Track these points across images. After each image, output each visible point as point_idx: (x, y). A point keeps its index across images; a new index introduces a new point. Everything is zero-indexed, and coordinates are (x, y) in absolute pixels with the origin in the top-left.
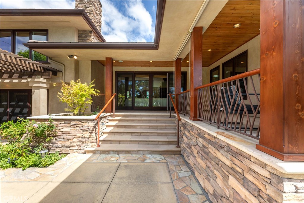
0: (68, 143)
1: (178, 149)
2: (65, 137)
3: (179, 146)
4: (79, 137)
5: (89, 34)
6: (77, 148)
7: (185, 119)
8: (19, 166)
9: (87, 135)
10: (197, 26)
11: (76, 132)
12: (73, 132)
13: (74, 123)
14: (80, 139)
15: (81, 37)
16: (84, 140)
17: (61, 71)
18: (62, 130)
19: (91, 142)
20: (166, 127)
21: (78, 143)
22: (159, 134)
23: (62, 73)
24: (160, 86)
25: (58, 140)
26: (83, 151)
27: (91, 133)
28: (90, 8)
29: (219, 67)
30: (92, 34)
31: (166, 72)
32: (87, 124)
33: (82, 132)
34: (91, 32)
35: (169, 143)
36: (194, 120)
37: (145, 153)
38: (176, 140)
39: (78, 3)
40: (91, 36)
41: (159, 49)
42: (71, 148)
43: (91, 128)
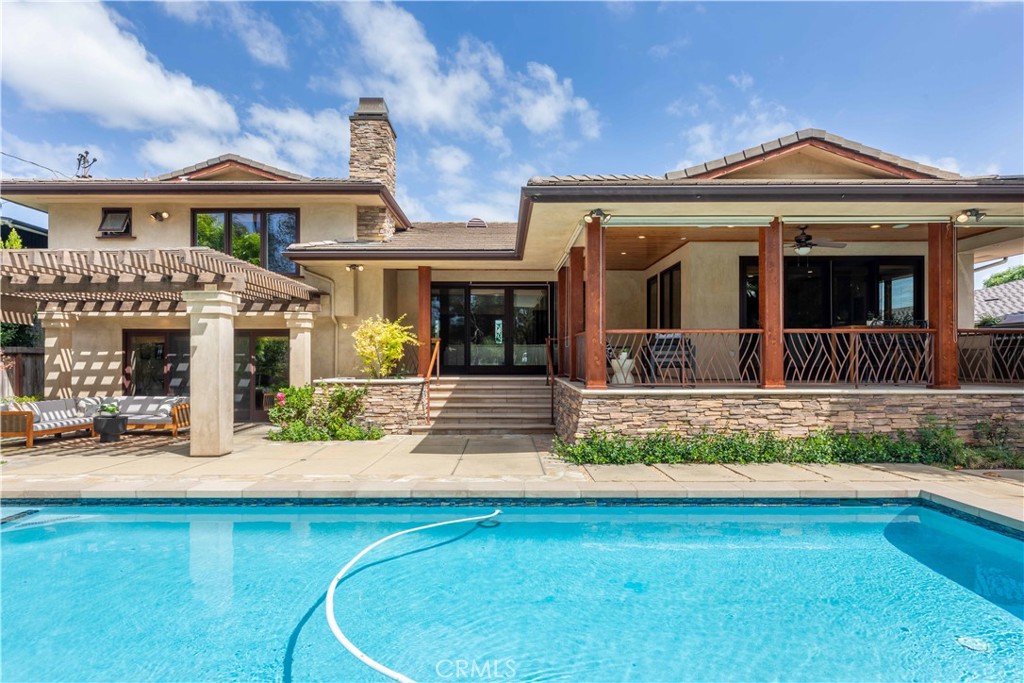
0: (381, 419)
1: (552, 426)
2: (376, 410)
3: (553, 423)
4: (399, 410)
5: (381, 214)
6: (396, 426)
7: (564, 383)
8: (343, 437)
9: (411, 408)
10: (576, 246)
11: (393, 403)
12: (387, 403)
13: (388, 388)
14: (400, 414)
15: (364, 220)
16: (405, 415)
17: (328, 294)
18: (370, 400)
19: (418, 418)
20: (539, 400)
21: (397, 420)
22: (523, 410)
23: (328, 297)
24: (538, 305)
25: (366, 415)
26: (407, 431)
27: (417, 404)
28: (381, 161)
29: (656, 276)
30: (386, 215)
31: (545, 283)
32: (409, 390)
33: (401, 402)
34: (383, 210)
35: (540, 420)
36: (571, 381)
37: (501, 432)
38: (550, 416)
39: (355, 149)
40: (384, 218)
41: (524, 260)
42: (387, 427)
43: (417, 397)
